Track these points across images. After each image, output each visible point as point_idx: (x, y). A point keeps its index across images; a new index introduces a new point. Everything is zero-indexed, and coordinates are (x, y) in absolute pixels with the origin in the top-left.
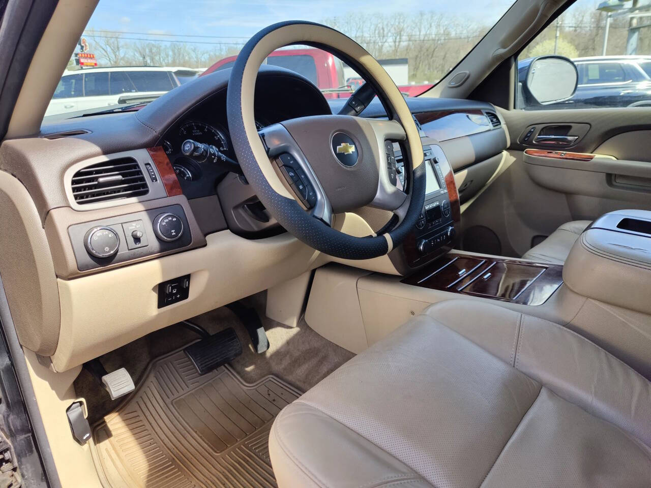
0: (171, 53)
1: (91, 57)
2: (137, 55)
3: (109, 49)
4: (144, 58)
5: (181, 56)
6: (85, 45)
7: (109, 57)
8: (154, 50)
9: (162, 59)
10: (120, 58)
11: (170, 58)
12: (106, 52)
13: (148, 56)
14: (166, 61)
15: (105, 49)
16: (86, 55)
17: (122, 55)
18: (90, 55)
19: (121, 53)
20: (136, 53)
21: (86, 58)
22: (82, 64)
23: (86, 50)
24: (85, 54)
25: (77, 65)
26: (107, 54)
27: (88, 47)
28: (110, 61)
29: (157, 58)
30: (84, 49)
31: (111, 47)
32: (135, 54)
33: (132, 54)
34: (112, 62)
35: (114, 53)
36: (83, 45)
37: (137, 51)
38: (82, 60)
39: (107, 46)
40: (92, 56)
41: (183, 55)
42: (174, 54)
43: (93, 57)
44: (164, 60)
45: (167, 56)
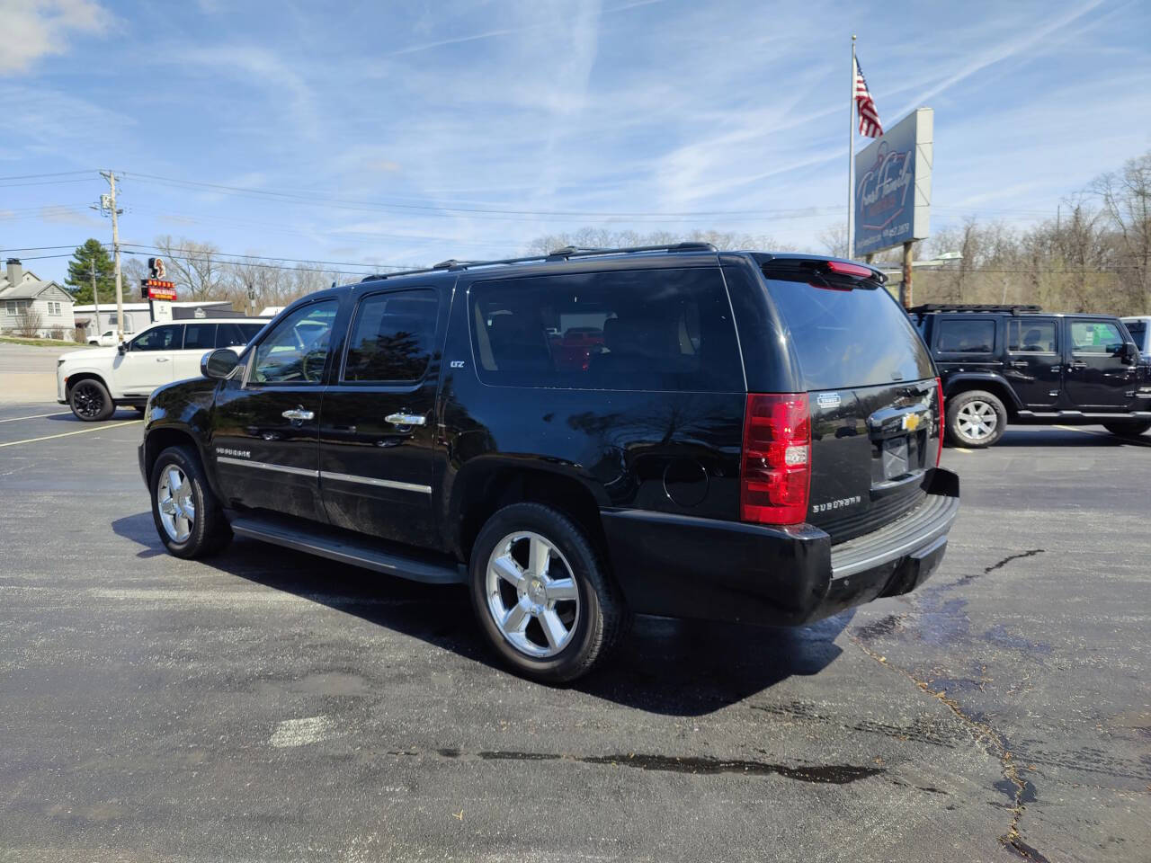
0: (295, 280)
1: (168, 287)
2: (240, 281)
3: (193, 271)
4: (251, 287)
5: (312, 284)
6: (161, 269)
7: (191, 283)
8: (269, 275)
9: (279, 289)
10: (209, 285)
11: (293, 288)
12: (188, 275)
13: (257, 283)
14: (286, 292)
15: (187, 271)
16: (160, 284)
17: (214, 281)
18: (166, 283)
19: (214, 278)
20: (237, 278)
21: (160, 287)
22: (153, 296)
23: (160, 275)
24: (158, 281)
25: (143, 297)
26: (190, 279)
27: (164, 272)
28: (193, 290)
29: (272, 287)
30: (158, 273)
31: (195, 267)
32: (235, 280)
33: (231, 280)
34: (195, 291)
35: (201, 276)
36: (156, 268)
37: (239, 276)
38: (152, 291)
39: (191, 266)
40: (169, 285)
41: (316, 283)
42: (302, 282)
43: (171, 287)
44: (283, 290)
45: (289, 284)
